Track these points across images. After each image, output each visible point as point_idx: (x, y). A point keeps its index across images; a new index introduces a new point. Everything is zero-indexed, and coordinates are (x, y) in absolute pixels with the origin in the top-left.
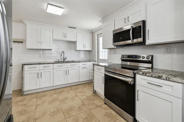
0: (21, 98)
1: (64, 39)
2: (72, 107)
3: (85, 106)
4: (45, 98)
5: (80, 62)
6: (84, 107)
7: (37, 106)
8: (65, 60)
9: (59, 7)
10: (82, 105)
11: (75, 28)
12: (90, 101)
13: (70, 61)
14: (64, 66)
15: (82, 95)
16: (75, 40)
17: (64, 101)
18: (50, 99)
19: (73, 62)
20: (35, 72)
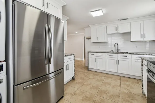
0: (86, 71)
1: (116, 32)
2: (107, 91)
3: (119, 98)
4: (96, 77)
5: (133, 54)
6: (117, 98)
7: (90, 78)
8: (119, 51)
9: (98, 10)
10: (116, 95)
11: (127, 19)
12: (130, 98)
13: (125, 52)
14: (114, 56)
15: (125, 89)
16: (129, 31)
17: (105, 84)
18: (99, 78)
19: (127, 53)
20: (94, 57)
